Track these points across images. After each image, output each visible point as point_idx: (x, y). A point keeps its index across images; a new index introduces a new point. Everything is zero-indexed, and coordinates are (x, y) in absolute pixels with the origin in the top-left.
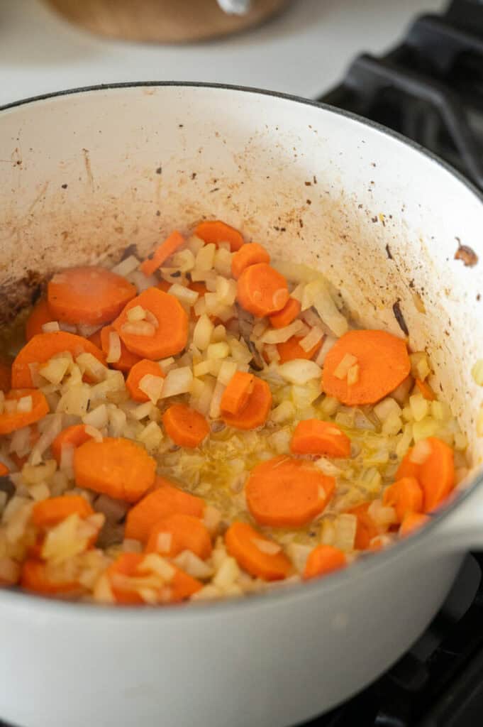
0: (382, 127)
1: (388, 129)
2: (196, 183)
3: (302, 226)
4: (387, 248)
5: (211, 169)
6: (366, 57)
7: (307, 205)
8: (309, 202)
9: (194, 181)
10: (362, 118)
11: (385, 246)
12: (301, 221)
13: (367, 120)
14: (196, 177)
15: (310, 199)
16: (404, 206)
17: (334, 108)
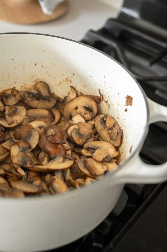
0: (98, 50)
1: (100, 51)
2: (36, 67)
3: (71, 82)
4: (99, 90)
5: (42, 62)
6: (92, 31)
7: (73, 75)
8: (74, 75)
9: (36, 66)
10: (92, 47)
11: (98, 89)
12: (71, 81)
13: (93, 48)
14: (36, 65)
15: (74, 74)
16: (105, 76)
17: (83, 43)
